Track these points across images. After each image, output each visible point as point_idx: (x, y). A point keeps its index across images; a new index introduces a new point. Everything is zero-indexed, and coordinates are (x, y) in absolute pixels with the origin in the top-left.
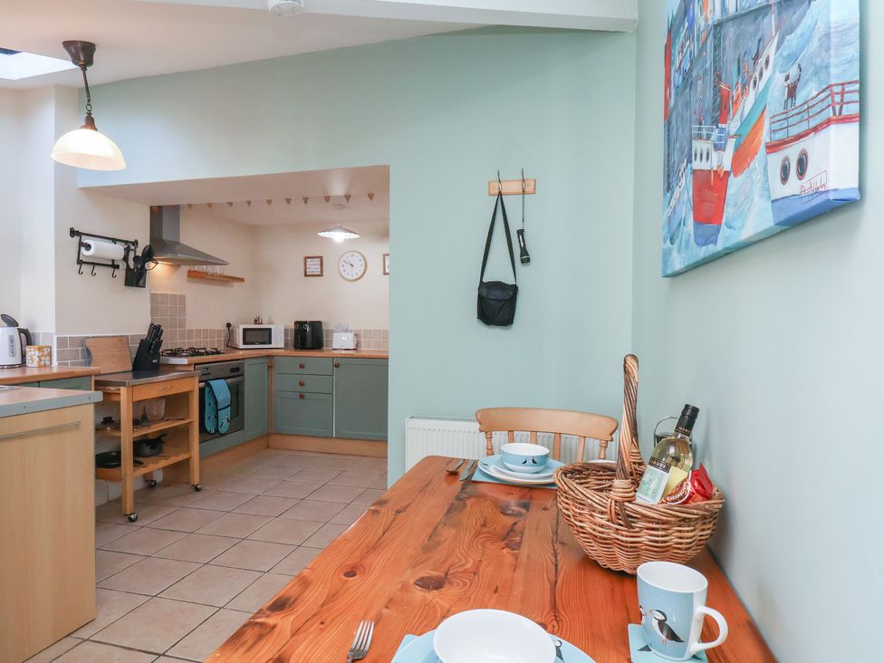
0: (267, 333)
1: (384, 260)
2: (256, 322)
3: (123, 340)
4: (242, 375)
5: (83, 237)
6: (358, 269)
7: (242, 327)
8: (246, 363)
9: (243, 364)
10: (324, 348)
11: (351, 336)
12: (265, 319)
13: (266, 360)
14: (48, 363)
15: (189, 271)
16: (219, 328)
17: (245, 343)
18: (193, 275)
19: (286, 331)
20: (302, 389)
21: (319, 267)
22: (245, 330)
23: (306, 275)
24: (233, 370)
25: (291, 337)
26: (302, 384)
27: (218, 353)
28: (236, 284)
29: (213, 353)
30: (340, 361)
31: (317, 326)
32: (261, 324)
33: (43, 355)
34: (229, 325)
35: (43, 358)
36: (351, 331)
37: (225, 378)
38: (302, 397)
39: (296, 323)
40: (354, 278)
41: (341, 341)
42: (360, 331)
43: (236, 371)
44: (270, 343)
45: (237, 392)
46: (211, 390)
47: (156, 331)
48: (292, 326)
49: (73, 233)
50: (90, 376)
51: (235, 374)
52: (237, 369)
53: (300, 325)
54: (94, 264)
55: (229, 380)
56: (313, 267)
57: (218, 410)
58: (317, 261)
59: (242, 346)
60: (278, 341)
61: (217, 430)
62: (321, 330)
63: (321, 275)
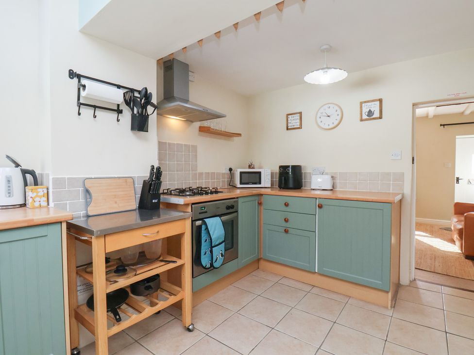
0: (258, 175)
1: (361, 107)
2: (250, 167)
3: (129, 180)
4: (237, 212)
5: (82, 79)
6: (335, 120)
7: (239, 170)
8: (240, 200)
9: (237, 202)
10: (303, 188)
11: (328, 178)
12: (256, 164)
13: (257, 198)
14: (44, 204)
15: (200, 127)
16: (224, 172)
17: (241, 183)
18: (202, 130)
19: (272, 174)
20: (287, 225)
21: (299, 121)
22: (241, 173)
23: (288, 129)
24: (228, 208)
25: (277, 179)
26: (286, 220)
27: (216, 192)
28: (236, 139)
29: (212, 193)
30: (323, 202)
31: (297, 169)
32: (253, 168)
33: (37, 196)
34: (231, 170)
35: (37, 199)
36: (327, 174)
37: (220, 216)
38: (286, 231)
39: (281, 167)
40: (330, 127)
41: (318, 182)
42: (335, 173)
43: (231, 208)
44: (260, 183)
45: (231, 228)
46: (207, 228)
47: (157, 174)
48: (277, 170)
49: (72, 74)
50: (61, 222)
51: (231, 210)
52: (232, 207)
53: (284, 169)
54: (95, 107)
55: (224, 218)
56: (294, 121)
57: (212, 247)
58: (298, 116)
59: (239, 185)
60: (266, 181)
61: (212, 265)
62: (301, 174)
63: (300, 128)
